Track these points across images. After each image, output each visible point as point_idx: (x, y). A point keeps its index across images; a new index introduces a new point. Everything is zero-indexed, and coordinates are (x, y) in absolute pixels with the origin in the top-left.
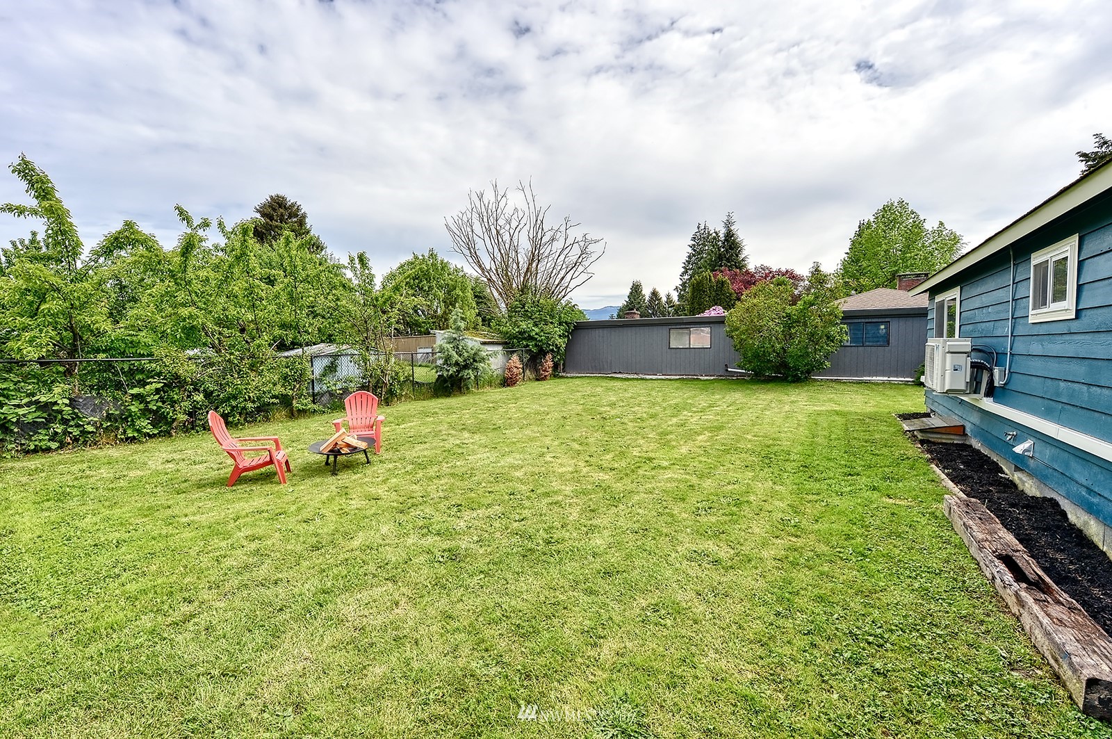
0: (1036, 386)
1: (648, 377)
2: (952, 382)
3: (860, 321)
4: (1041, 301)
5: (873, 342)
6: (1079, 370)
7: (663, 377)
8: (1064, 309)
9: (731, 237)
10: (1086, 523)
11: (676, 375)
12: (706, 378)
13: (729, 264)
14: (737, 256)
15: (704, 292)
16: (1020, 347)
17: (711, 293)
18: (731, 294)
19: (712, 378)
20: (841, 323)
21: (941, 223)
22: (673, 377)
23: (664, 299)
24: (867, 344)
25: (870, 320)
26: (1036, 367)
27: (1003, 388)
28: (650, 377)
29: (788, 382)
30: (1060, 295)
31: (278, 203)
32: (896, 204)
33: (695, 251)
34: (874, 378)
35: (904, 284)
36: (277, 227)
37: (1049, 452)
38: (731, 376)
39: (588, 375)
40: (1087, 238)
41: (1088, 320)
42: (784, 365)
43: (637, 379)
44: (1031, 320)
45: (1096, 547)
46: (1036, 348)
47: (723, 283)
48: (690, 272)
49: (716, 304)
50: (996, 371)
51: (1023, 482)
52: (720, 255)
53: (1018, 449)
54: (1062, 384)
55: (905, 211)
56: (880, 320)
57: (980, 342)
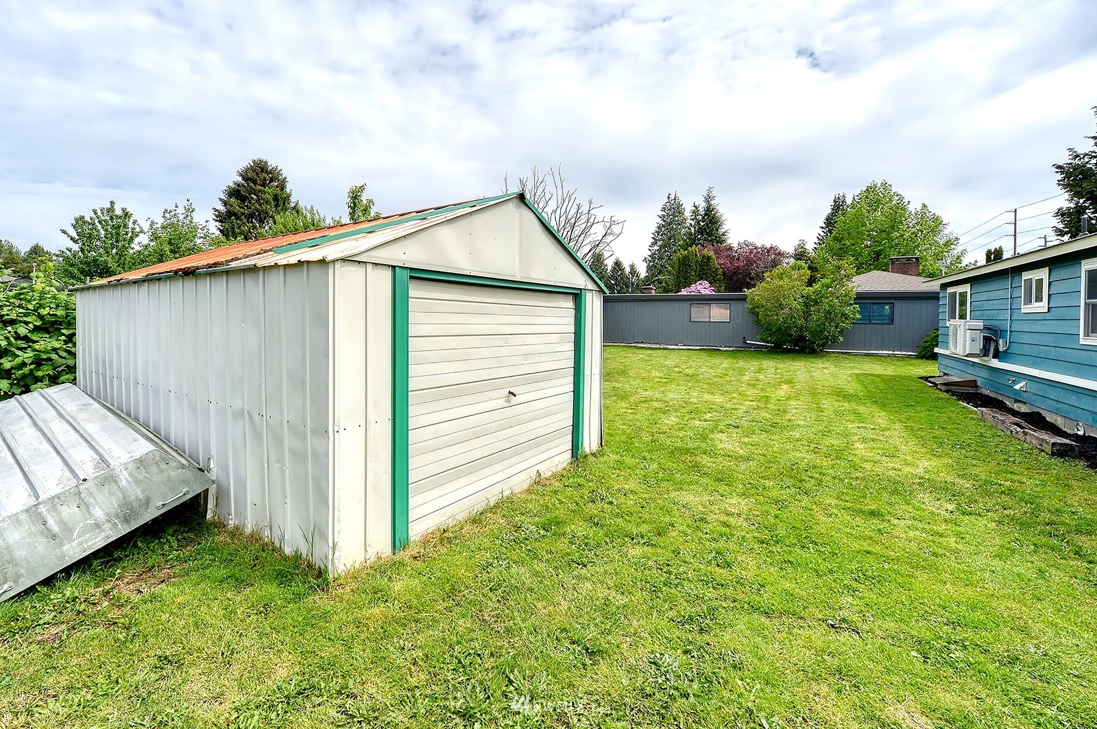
0: (1026, 350)
1: (670, 347)
2: (971, 348)
3: (867, 301)
4: (1028, 301)
5: (880, 320)
6: (1050, 340)
7: (685, 347)
8: (1042, 306)
9: (711, 212)
10: (1056, 420)
11: (696, 346)
12: (725, 349)
13: (710, 239)
14: (717, 230)
15: (690, 266)
16: (1016, 327)
17: (697, 268)
18: (716, 270)
19: (732, 349)
20: (855, 303)
21: (925, 206)
22: (694, 348)
23: (628, 270)
24: (874, 322)
25: (876, 301)
26: (1026, 338)
27: (1005, 352)
28: (672, 347)
29: (806, 353)
30: (1039, 299)
31: (261, 168)
32: (879, 185)
33: (664, 221)
34: (880, 352)
35: (896, 267)
36: (260, 191)
37: (1035, 385)
38: (749, 348)
39: (611, 344)
40: (1053, 270)
41: (1055, 313)
42: (802, 339)
43: (659, 349)
44: (1023, 311)
45: (1061, 429)
46: (1026, 327)
47: (709, 258)
48: (660, 243)
49: (702, 279)
50: (1001, 341)
51: (1020, 408)
52: (700, 228)
53: (1017, 387)
54: (1041, 347)
55: (888, 193)
56: (885, 301)
57: (988, 323)
